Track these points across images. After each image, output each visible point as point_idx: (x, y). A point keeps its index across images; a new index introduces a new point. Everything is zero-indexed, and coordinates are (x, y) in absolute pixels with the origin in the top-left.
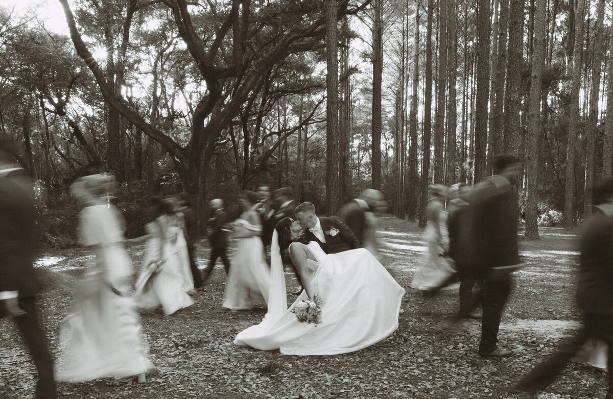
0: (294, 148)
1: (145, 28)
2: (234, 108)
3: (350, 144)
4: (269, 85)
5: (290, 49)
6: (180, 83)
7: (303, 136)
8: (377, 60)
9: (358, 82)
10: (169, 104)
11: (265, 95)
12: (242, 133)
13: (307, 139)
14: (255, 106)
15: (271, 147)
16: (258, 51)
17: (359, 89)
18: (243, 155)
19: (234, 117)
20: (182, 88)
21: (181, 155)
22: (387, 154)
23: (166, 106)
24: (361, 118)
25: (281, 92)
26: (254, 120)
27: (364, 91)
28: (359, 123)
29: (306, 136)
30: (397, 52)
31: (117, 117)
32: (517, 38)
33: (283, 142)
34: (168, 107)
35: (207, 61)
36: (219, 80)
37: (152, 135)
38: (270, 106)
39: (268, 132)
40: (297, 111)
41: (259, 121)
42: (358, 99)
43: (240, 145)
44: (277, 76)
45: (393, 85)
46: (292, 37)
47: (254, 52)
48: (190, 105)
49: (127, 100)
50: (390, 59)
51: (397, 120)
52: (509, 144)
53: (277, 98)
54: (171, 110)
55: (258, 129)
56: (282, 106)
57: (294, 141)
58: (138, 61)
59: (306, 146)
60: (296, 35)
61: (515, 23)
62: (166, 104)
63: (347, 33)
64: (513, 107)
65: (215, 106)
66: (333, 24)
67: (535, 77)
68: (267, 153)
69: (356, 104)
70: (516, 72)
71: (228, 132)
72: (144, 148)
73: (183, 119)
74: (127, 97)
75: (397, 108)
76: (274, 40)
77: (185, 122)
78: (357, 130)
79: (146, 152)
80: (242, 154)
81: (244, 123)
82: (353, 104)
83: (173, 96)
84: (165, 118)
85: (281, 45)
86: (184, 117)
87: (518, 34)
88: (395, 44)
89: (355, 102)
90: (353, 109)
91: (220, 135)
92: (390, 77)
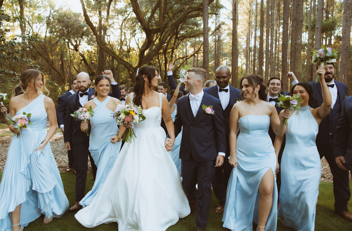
0: (191, 65)
1: (117, 7)
2: (160, 46)
3: (221, 63)
4: (178, 33)
5: (188, 17)
6: (133, 34)
7: (196, 59)
8: (235, 20)
9: (225, 30)
10: (128, 44)
11: (175, 39)
12: (164, 58)
13: (198, 60)
14: (170, 44)
15: (179, 66)
16: (172, 17)
17: (226, 33)
18: (164, 70)
19: (160, 50)
20: (134, 36)
21: (133, 71)
22: (242, 68)
23: (126, 45)
24: (227, 49)
25: (184, 37)
26: (170, 52)
27: (228, 34)
28: (226, 51)
29: (197, 59)
30: (247, 14)
31: (103, 52)
33: (185, 62)
34: (127, 45)
35: (146, 25)
36: (152, 34)
37: (119, 61)
38: (178, 44)
39: (178, 57)
40: (193, 45)
41: (173, 51)
42: (225, 39)
43: (163, 65)
44: (182, 29)
45: (245, 31)
46: (188, 11)
47: (170, 18)
48: (138, 44)
49: (107, 43)
50: (242, 18)
51: (247, 49)
53: (182, 40)
54: (128, 47)
55: (172, 56)
56: (185, 43)
57: (191, 61)
58: (113, 23)
59: (197, 64)
60: (191, 10)
62: (126, 44)
63: (218, 6)
65: (150, 46)
66: (206, 8)
67: (318, 28)
68: (176, 68)
71: (157, 58)
72: (115, 66)
73: (134, 51)
74: (108, 41)
75: (247, 43)
76: (181, 11)
77: (135, 53)
78: (225, 55)
79: (116, 68)
80: (163, 69)
81: (165, 53)
83: (130, 40)
84: (126, 51)
85: (183, 15)
86: (135, 50)
88: (246, 9)
89: (224, 40)
90: (222, 44)
91: (153, 60)
92: (243, 26)
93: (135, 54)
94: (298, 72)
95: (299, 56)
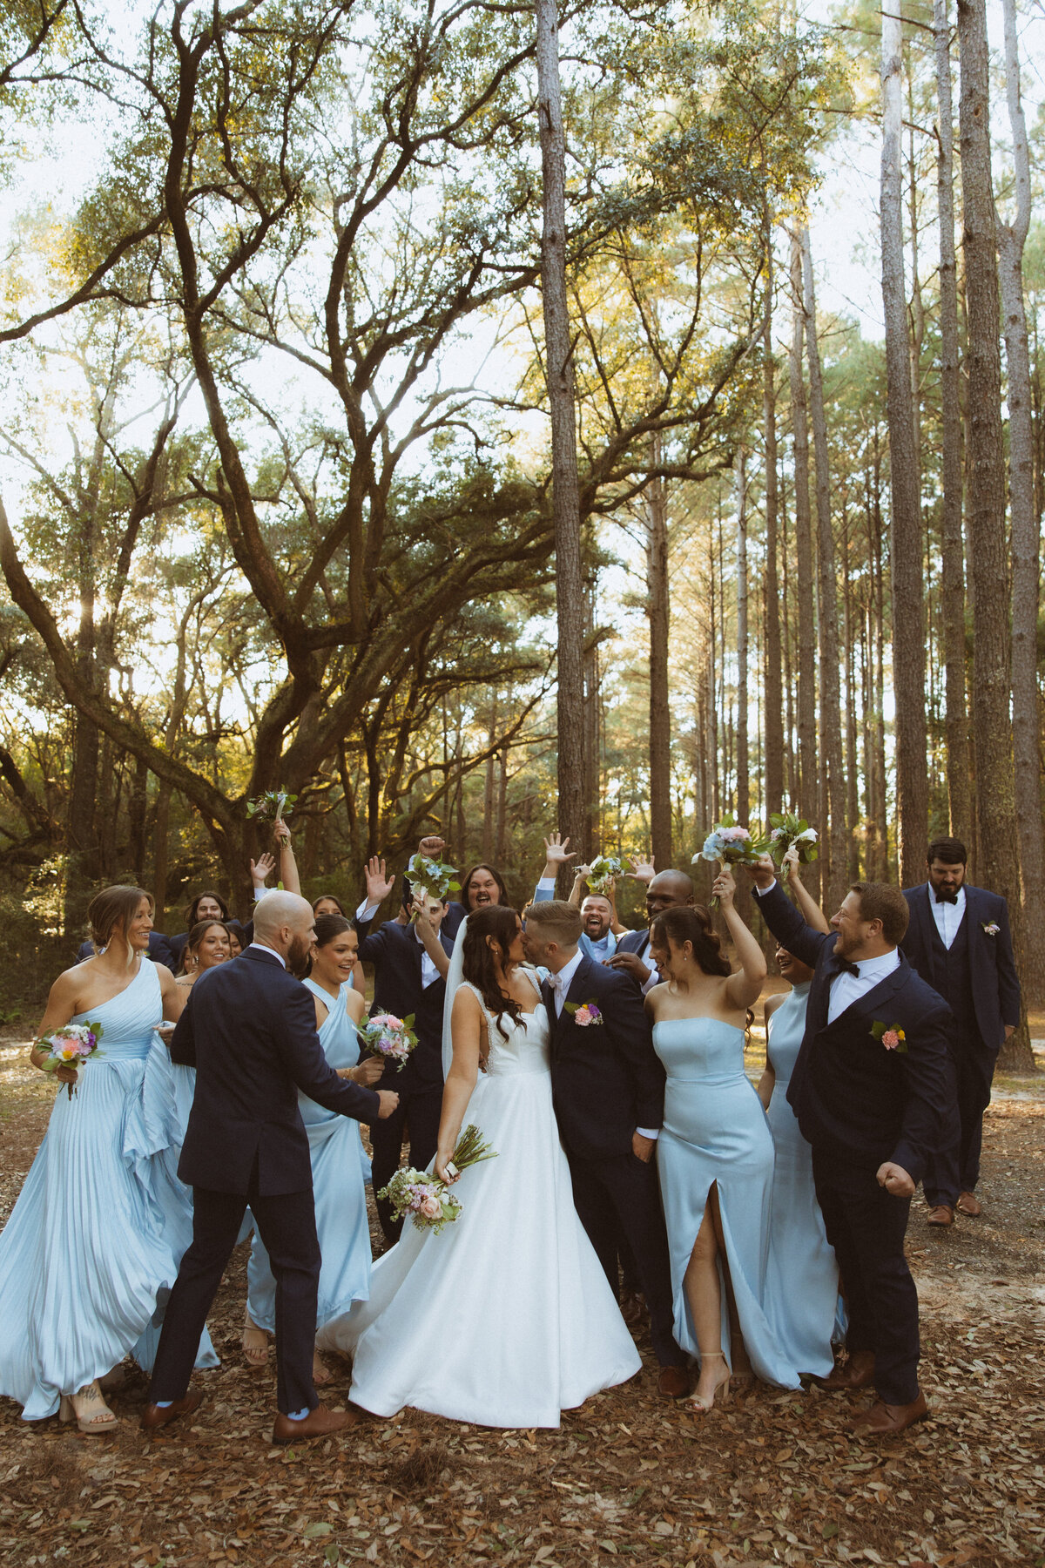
0: (478, 799)
1: (164, 550)
2: (348, 714)
3: (601, 788)
4: (422, 666)
5: (472, 586)
6: (234, 660)
7: (497, 774)
8: (658, 613)
9: (615, 658)
10: (211, 708)
11: (420, 681)
12: (365, 767)
13: (505, 779)
14: (394, 710)
15: (428, 798)
16: (403, 594)
17: (619, 672)
18: (367, 815)
19: (348, 734)
20: (238, 674)
21: (227, 818)
22: (680, 810)
23: (203, 710)
24: (622, 734)
25: (449, 680)
26: (393, 740)
27: (630, 676)
28: (619, 743)
29: (504, 772)
30: (699, 595)
31: (96, 735)
32: (994, 547)
33: (454, 786)
34: (207, 714)
35: (289, 610)
36: (318, 653)
37: (164, 773)
38: (428, 709)
39: (421, 766)
40: (486, 718)
41: (403, 738)
42: (616, 694)
43: (360, 795)
44: (441, 646)
45: (691, 662)
46: (475, 561)
47: (394, 595)
48: (253, 707)
49: (119, 699)
50: (684, 610)
51: (702, 737)
52: (990, 786)
53: (442, 692)
54: (213, 721)
55: (399, 760)
56: (452, 710)
57: (477, 784)
58: (150, 619)
59: (503, 793)
60: (485, 557)
61: (987, 514)
62: (204, 707)
63: (593, 555)
64: (994, 701)
65: (307, 709)
66: (570, 524)
67: (1021, 637)
68: (418, 810)
69: (611, 705)
70: (996, 621)
71: (335, 767)
72: (152, 802)
73: (238, 739)
74: (121, 692)
75: (701, 712)
76: (438, 571)
77: (242, 745)
78: (615, 758)
79: (155, 808)
80: (363, 812)
81: (370, 744)
82: (605, 704)
83: (220, 691)
84: (200, 737)
85: (452, 579)
86: (241, 734)
87: (994, 537)
88: (695, 578)
89: (609, 700)
90: (605, 715)
91: (316, 773)
92: (684, 646)
93: (240, 748)
94: (1002, 817)
95: (1001, 740)
